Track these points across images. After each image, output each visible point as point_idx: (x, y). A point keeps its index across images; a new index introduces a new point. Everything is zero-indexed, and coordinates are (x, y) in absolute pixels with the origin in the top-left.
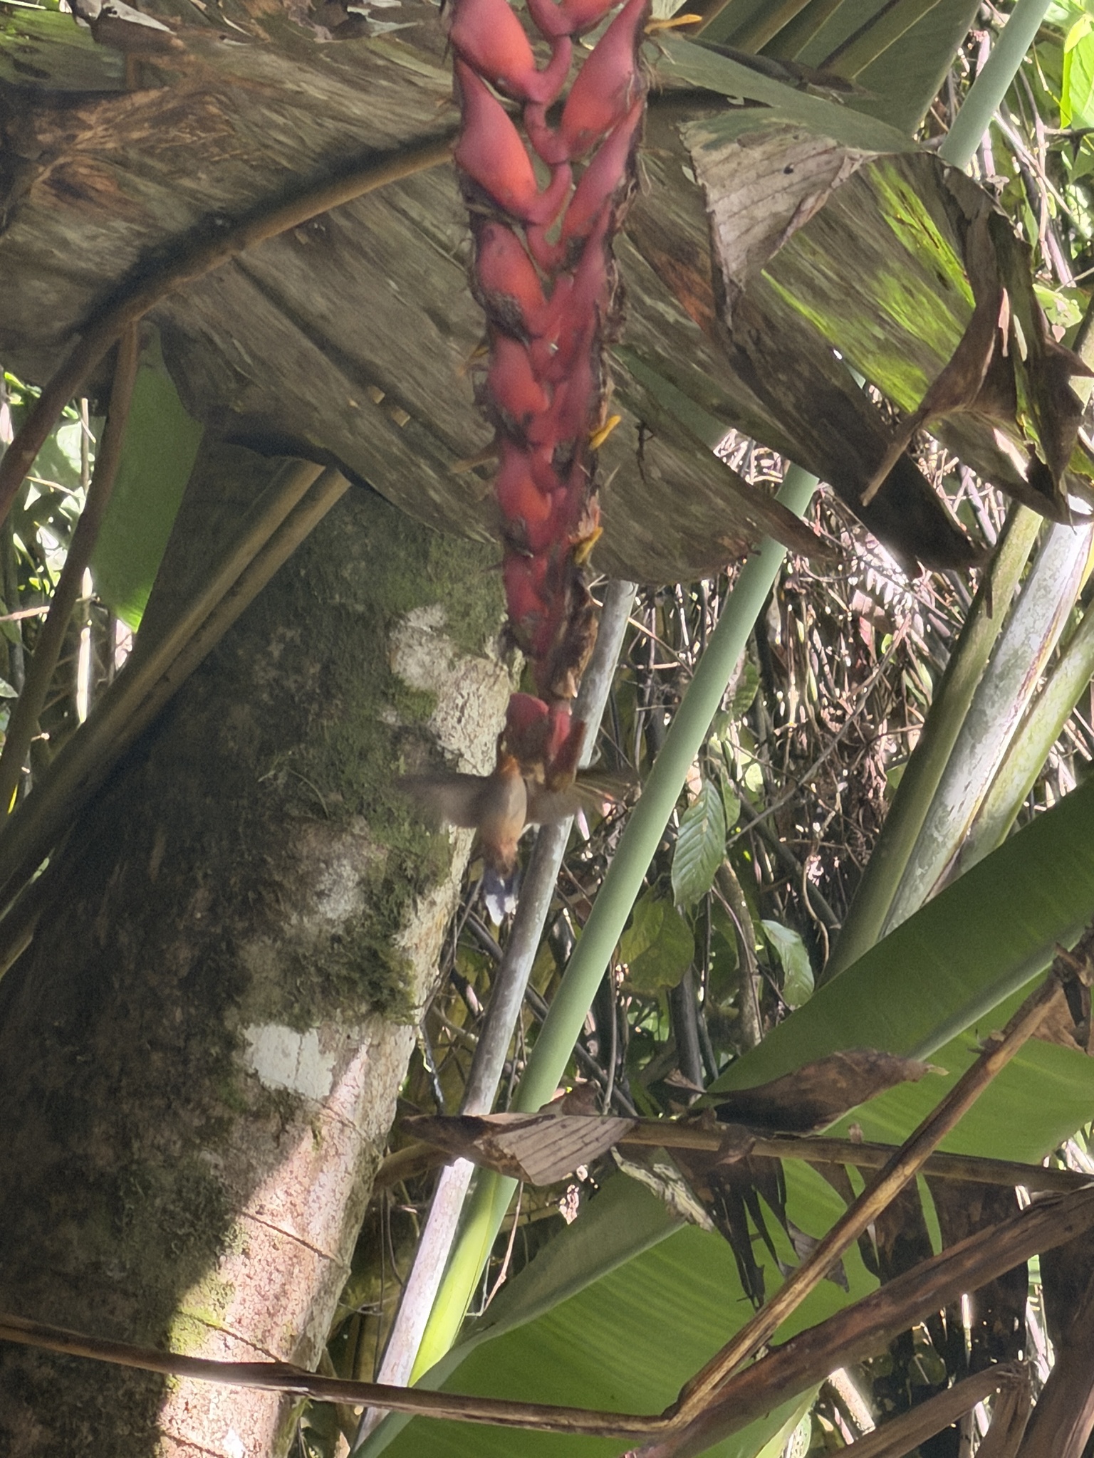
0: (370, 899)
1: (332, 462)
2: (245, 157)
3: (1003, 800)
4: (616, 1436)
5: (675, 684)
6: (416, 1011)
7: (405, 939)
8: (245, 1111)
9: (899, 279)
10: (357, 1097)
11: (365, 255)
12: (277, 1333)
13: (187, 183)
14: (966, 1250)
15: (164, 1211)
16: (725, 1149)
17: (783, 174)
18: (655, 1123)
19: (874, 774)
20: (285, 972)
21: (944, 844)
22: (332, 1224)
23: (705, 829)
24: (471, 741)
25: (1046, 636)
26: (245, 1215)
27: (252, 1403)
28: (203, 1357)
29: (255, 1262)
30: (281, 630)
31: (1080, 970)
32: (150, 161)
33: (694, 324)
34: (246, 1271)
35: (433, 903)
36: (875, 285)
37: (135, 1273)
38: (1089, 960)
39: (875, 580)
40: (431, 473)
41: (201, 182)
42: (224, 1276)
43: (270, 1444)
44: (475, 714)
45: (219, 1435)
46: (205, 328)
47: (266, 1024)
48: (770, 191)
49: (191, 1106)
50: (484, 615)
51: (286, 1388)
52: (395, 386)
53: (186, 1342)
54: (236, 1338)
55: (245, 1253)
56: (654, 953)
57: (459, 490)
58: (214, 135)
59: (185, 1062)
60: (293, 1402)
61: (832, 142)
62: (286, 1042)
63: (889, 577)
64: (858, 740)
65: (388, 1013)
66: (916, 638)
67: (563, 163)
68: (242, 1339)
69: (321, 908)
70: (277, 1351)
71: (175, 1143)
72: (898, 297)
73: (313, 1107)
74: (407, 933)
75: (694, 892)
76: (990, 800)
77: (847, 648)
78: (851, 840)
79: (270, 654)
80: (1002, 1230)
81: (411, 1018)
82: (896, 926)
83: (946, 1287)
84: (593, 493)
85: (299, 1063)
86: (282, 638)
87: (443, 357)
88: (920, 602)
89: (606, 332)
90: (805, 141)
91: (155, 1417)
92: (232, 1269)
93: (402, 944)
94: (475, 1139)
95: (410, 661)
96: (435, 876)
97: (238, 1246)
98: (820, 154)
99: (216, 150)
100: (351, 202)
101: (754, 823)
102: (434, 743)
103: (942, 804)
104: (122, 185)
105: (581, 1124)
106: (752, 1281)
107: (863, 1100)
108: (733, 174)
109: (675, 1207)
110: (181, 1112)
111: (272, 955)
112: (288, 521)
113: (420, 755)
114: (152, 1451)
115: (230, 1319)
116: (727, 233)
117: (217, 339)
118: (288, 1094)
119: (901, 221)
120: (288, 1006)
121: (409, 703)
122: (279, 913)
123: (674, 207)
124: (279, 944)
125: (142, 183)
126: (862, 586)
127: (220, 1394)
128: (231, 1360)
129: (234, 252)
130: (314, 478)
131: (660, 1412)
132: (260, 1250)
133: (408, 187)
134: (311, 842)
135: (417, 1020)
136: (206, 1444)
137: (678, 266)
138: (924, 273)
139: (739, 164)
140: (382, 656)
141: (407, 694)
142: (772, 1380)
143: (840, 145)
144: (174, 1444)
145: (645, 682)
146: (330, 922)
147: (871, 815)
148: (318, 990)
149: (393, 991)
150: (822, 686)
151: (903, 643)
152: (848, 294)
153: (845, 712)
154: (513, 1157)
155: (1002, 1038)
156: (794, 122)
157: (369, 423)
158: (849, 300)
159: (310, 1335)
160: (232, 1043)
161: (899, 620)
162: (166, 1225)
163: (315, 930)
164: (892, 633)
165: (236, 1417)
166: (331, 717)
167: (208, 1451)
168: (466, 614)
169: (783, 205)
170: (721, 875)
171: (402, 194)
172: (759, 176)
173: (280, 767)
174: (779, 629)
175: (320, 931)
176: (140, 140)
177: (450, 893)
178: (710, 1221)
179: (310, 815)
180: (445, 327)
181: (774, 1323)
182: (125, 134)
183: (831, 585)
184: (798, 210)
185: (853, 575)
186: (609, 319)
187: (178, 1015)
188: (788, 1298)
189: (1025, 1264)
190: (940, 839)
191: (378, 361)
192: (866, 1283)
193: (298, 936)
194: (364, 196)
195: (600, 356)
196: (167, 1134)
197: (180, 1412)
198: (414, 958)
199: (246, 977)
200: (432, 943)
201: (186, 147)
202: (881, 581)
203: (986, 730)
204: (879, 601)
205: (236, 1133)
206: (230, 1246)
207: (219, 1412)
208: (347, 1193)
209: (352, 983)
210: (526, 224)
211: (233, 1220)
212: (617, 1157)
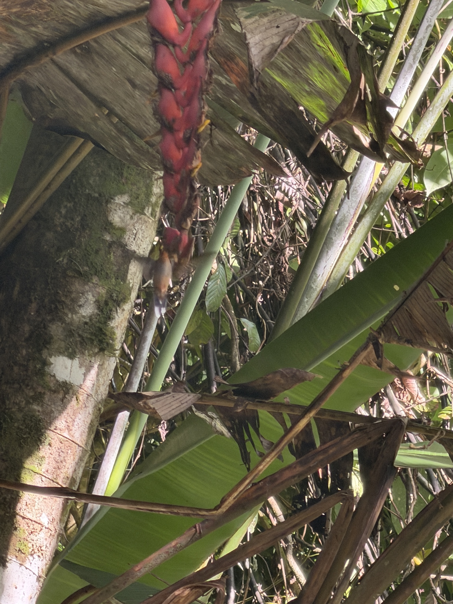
0: (99, 308)
1: (87, 137)
2: (57, 19)
3: (339, 273)
4: (195, 517)
5: (207, 226)
6: (116, 352)
7: (113, 324)
8: (50, 390)
9: (317, 68)
10: (94, 384)
11: (103, 58)
12: (62, 476)
13: (34, 29)
14: (330, 446)
15: (18, 428)
16: (236, 406)
17: (275, 28)
18: (210, 396)
19: (284, 262)
20: (66, 336)
21: (316, 289)
22: (83, 434)
23: (218, 283)
24: (139, 247)
25: (356, 209)
26: (50, 430)
27: (52, 503)
28: (33, 485)
29: (53, 448)
30: (65, 203)
31: (379, 338)
32: (19, 21)
33: (234, 85)
34: (50, 452)
35: (123, 310)
36: (307, 70)
37: (6, 452)
38: (382, 334)
39: (285, 187)
40: (127, 142)
41: (39, 29)
42: (41, 453)
43: (59, 519)
44: (140, 237)
45: (39, 515)
46: (39, 86)
47: (59, 356)
48: (270, 35)
49: (29, 388)
50: (144, 198)
51: (66, 497)
52: (113, 109)
53: (27, 479)
54: (46, 477)
55: (50, 445)
56: (198, 331)
57: (138, 149)
58: (45, 11)
59: (27, 370)
60: (67, 503)
61: (295, 16)
62: (66, 363)
63: (291, 186)
64: (278, 248)
65: (106, 352)
66: (301, 209)
67: (189, 22)
68: (48, 478)
69: (80, 312)
70: (62, 483)
71: (23, 402)
72: (317, 75)
73: (75, 388)
74: (113, 321)
75: (214, 307)
76: (334, 272)
77: (273, 213)
78: (275, 287)
79: (61, 213)
80: (344, 439)
81: (114, 354)
82: (297, 321)
83: (322, 460)
84: (198, 149)
85: (71, 371)
86: (66, 207)
87: (133, 97)
88: (303, 196)
89: (205, 88)
90: (284, 15)
91: (14, 508)
92: (44, 451)
93: (112, 325)
94: (139, 401)
95: (115, 215)
96: (125, 300)
97: (47, 442)
98: (290, 20)
99: (45, 16)
100: (98, 37)
101: (237, 281)
102: (124, 247)
103: (315, 274)
104: (7, 29)
105: (180, 396)
106: (246, 458)
107: (290, 388)
108: (256, 28)
109: (216, 429)
110: (25, 390)
111: (61, 329)
112: (69, 161)
113: (119, 252)
114: (13, 521)
115: (43, 470)
116: (254, 51)
117: (43, 89)
118: (67, 383)
119: (319, 46)
120: (67, 349)
121: (115, 232)
122: (64, 313)
123: (227, 40)
124: (64, 325)
125: (15, 29)
126: (280, 189)
127: (39, 499)
128: (44, 486)
129: (51, 56)
130: (79, 144)
131: (213, 508)
132: (56, 444)
133: (120, 31)
134: (77, 286)
135: (117, 355)
136: (34, 519)
137: (229, 63)
138: (328, 66)
139: (259, 24)
140: (105, 213)
141: (114, 229)
142: (254, 496)
143: (298, 17)
144: (21, 518)
145: (195, 226)
146: (84, 317)
147: (283, 278)
148: (79, 343)
149: (108, 344)
150: (263, 228)
151: (296, 211)
152: (296, 74)
153: (273, 238)
154: (154, 409)
155: (348, 364)
156: (280, 8)
157: (103, 123)
158: (296, 76)
159: (74, 477)
160: (45, 363)
161: (294, 203)
162: (19, 434)
163: (77, 320)
164: (291, 208)
165: (46, 508)
166: (85, 237)
167: (35, 521)
168: (137, 198)
169: (276, 40)
170: (224, 301)
171: (119, 34)
172: (266, 29)
173: (64, 257)
174: (247, 205)
175: (80, 320)
176: (15, 13)
177: (130, 306)
178: (229, 434)
179: (76, 275)
180: (134, 85)
181: (258, 474)
182: (10, 10)
183: (267, 189)
184: (282, 42)
185: (277, 185)
186: (206, 83)
187: (24, 352)
188: (264, 464)
189: (352, 452)
190: (314, 287)
191: (107, 99)
192: (290, 459)
193: (71, 322)
194: (103, 35)
195: (202, 97)
196: (19, 398)
197: (24, 506)
198: (116, 331)
199: (51, 338)
200: (123, 325)
201: (33, 15)
202: (287, 187)
203: (332, 245)
204: (286, 195)
205: (46, 398)
206: (44, 442)
207: (39, 506)
208: (89, 422)
209: (92, 341)
210: (174, 45)
211: (45, 432)
212: (194, 409)
